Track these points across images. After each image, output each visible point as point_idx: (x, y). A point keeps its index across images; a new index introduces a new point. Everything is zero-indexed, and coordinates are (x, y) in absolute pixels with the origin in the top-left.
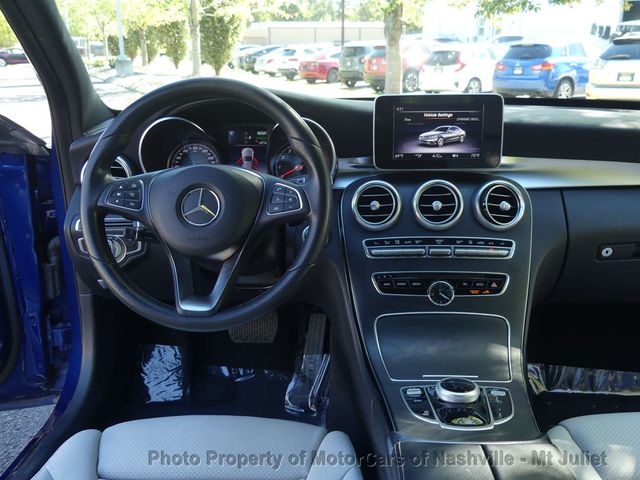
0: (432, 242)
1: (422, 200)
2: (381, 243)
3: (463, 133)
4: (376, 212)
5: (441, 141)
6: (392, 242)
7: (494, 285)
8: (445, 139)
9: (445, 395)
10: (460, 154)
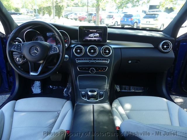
0: (91, 59)
1: (89, 50)
2: (80, 59)
3: (99, 35)
4: (79, 52)
5: (94, 37)
6: (82, 59)
7: (104, 69)
8: (94, 36)
9: (90, 93)
10: (98, 40)
